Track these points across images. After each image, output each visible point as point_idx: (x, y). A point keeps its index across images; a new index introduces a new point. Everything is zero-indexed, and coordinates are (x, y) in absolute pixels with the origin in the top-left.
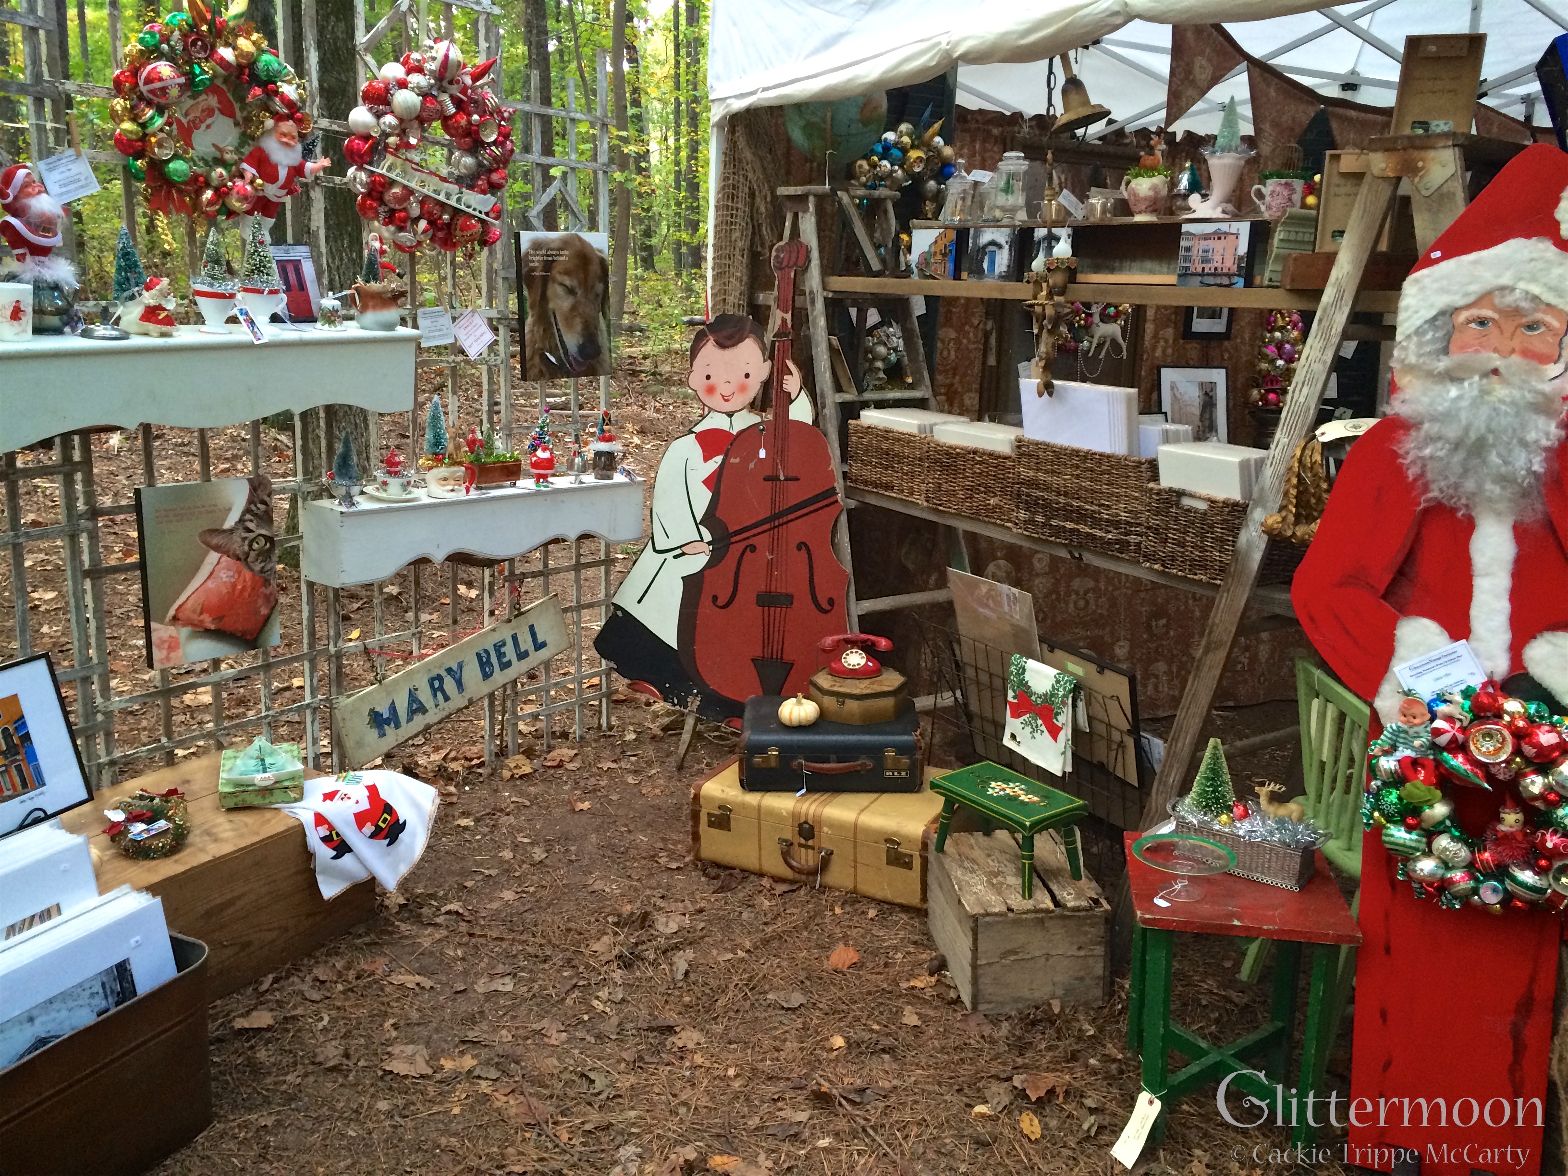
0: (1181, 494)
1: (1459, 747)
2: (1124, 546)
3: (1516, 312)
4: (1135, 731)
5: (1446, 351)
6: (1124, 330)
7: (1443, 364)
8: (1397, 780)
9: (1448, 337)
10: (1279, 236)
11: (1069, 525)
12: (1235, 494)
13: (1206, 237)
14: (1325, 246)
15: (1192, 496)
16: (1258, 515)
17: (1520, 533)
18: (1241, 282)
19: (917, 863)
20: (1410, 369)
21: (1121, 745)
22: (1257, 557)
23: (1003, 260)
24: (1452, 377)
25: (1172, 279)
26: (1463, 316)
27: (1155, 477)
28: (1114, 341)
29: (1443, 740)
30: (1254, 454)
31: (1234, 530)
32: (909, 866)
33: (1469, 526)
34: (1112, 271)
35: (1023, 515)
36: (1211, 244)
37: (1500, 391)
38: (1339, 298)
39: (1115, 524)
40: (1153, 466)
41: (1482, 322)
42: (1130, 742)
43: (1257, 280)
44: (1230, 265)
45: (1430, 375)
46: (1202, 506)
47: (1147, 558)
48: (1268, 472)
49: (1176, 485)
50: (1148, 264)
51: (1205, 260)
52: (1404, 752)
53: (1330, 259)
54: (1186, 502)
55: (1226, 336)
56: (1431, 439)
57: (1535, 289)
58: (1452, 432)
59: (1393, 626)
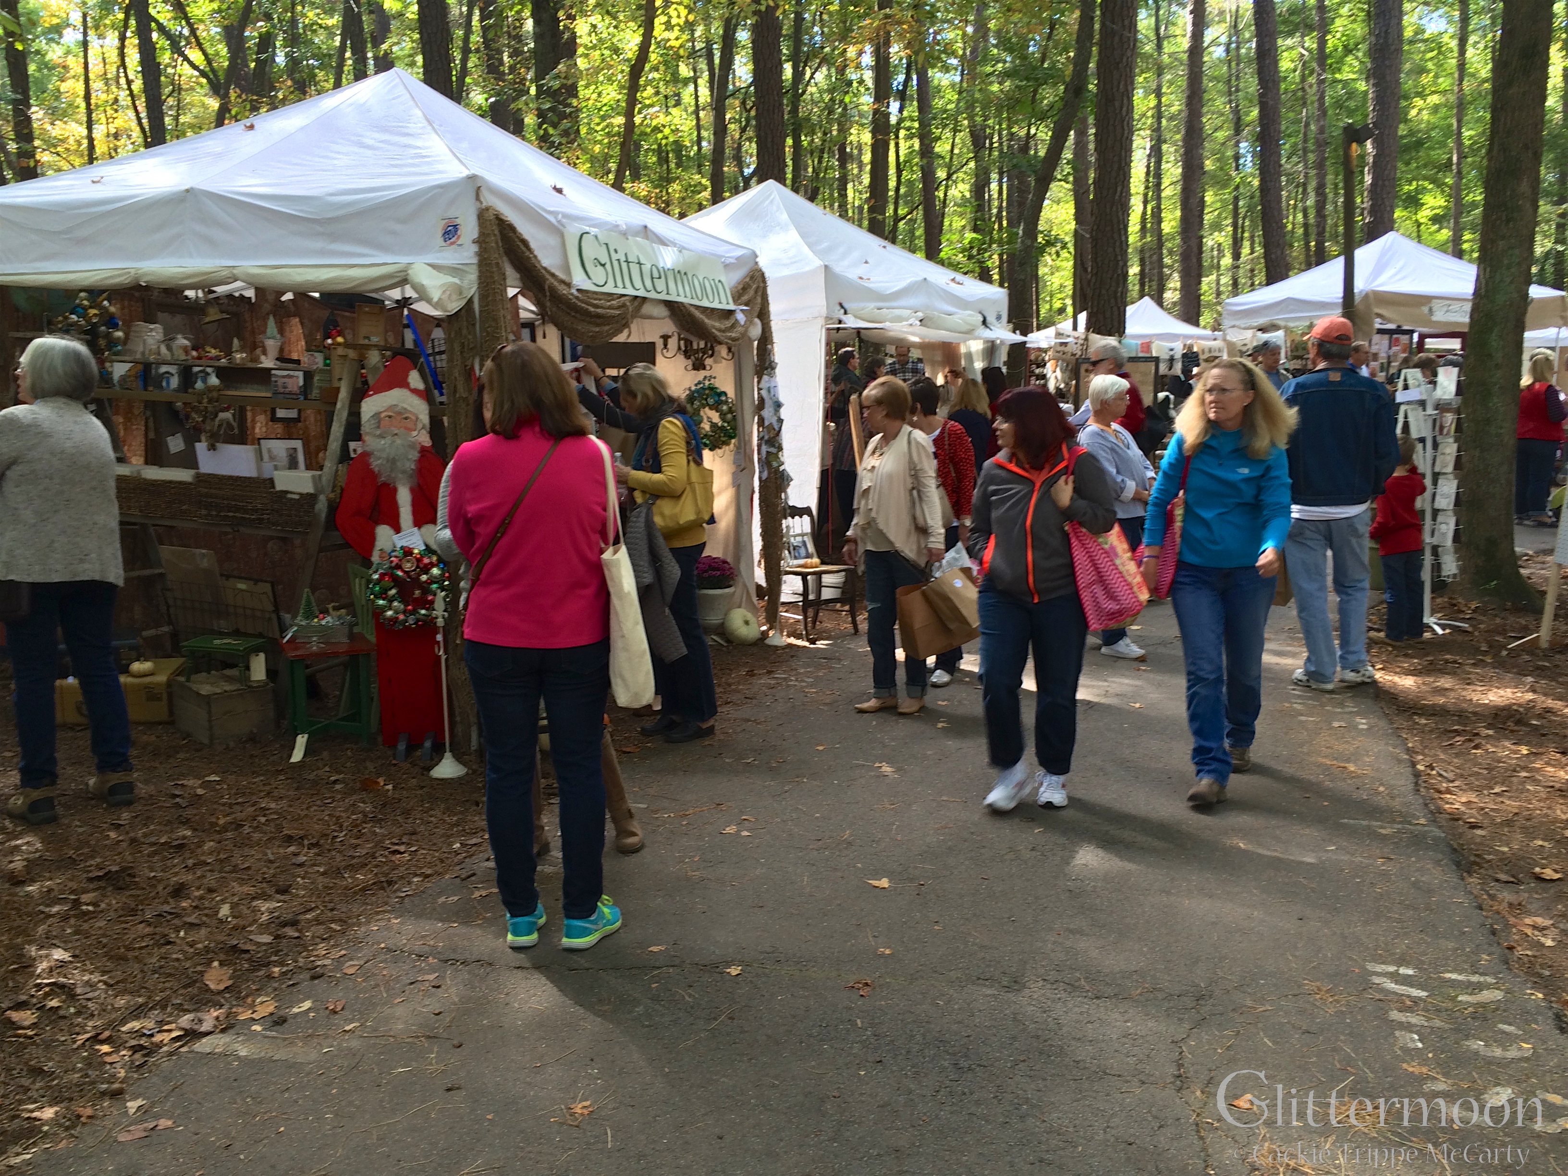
0: (287, 492)
1: (399, 567)
2: (261, 521)
3: (400, 413)
4: (277, 611)
5: (378, 427)
6: (234, 415)
7: (378, 432)
8: (378, 582)
9: (379, 422)
10: (316, 378)
11: (231, 514)
12: (311, 490)
13: (284, 377)
14: (336, 384)
15: (291, 493)
16: (322, 498)
17: (412, 490)
18: (302, 398)
19: (165, 696)
20: (368, 434)
21: (270, 619)
22: (323, 515)
23: (175, 382)
24: (381, 436)
25: (269, 395)
26: (383, 415)
27: (274, 487)
28: (228, 423)
29: (393, 564)
30: (319, 473)
31: (313, 506)
32: (160, 699)
33: (395, 490)
34: (236, 389)
35: (204, 512)
36: (286, 380)
37: (399, 441)
38: (343, 406)
39: (256, 511)
40: (271, 481)
41: (390, 417)
42: (274, 616)
43: (309, 397)
44: (295, 389)
45: (375, 436)
46: (297, 497)
47: (274, 524)
48: (324, 479)
49: (284, 489)
50: (256, 386)
51: (285, 387)
52: (381, 571)
53: (338, 390)
54: (289, 496)
55: (298, 420)
56: (379, 458)
57: (405, 406)
58: (384, 455)
59: (373, 529)
